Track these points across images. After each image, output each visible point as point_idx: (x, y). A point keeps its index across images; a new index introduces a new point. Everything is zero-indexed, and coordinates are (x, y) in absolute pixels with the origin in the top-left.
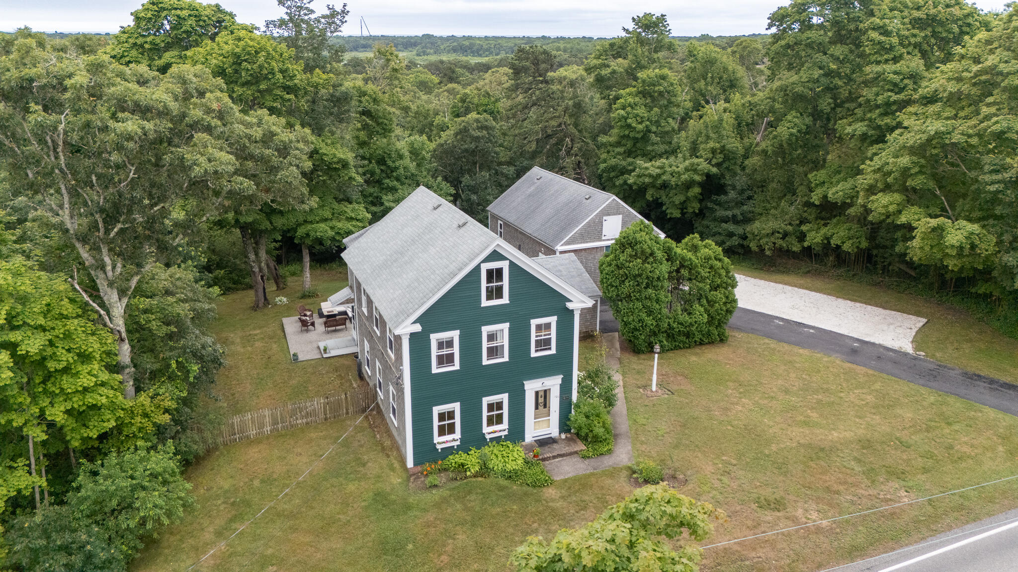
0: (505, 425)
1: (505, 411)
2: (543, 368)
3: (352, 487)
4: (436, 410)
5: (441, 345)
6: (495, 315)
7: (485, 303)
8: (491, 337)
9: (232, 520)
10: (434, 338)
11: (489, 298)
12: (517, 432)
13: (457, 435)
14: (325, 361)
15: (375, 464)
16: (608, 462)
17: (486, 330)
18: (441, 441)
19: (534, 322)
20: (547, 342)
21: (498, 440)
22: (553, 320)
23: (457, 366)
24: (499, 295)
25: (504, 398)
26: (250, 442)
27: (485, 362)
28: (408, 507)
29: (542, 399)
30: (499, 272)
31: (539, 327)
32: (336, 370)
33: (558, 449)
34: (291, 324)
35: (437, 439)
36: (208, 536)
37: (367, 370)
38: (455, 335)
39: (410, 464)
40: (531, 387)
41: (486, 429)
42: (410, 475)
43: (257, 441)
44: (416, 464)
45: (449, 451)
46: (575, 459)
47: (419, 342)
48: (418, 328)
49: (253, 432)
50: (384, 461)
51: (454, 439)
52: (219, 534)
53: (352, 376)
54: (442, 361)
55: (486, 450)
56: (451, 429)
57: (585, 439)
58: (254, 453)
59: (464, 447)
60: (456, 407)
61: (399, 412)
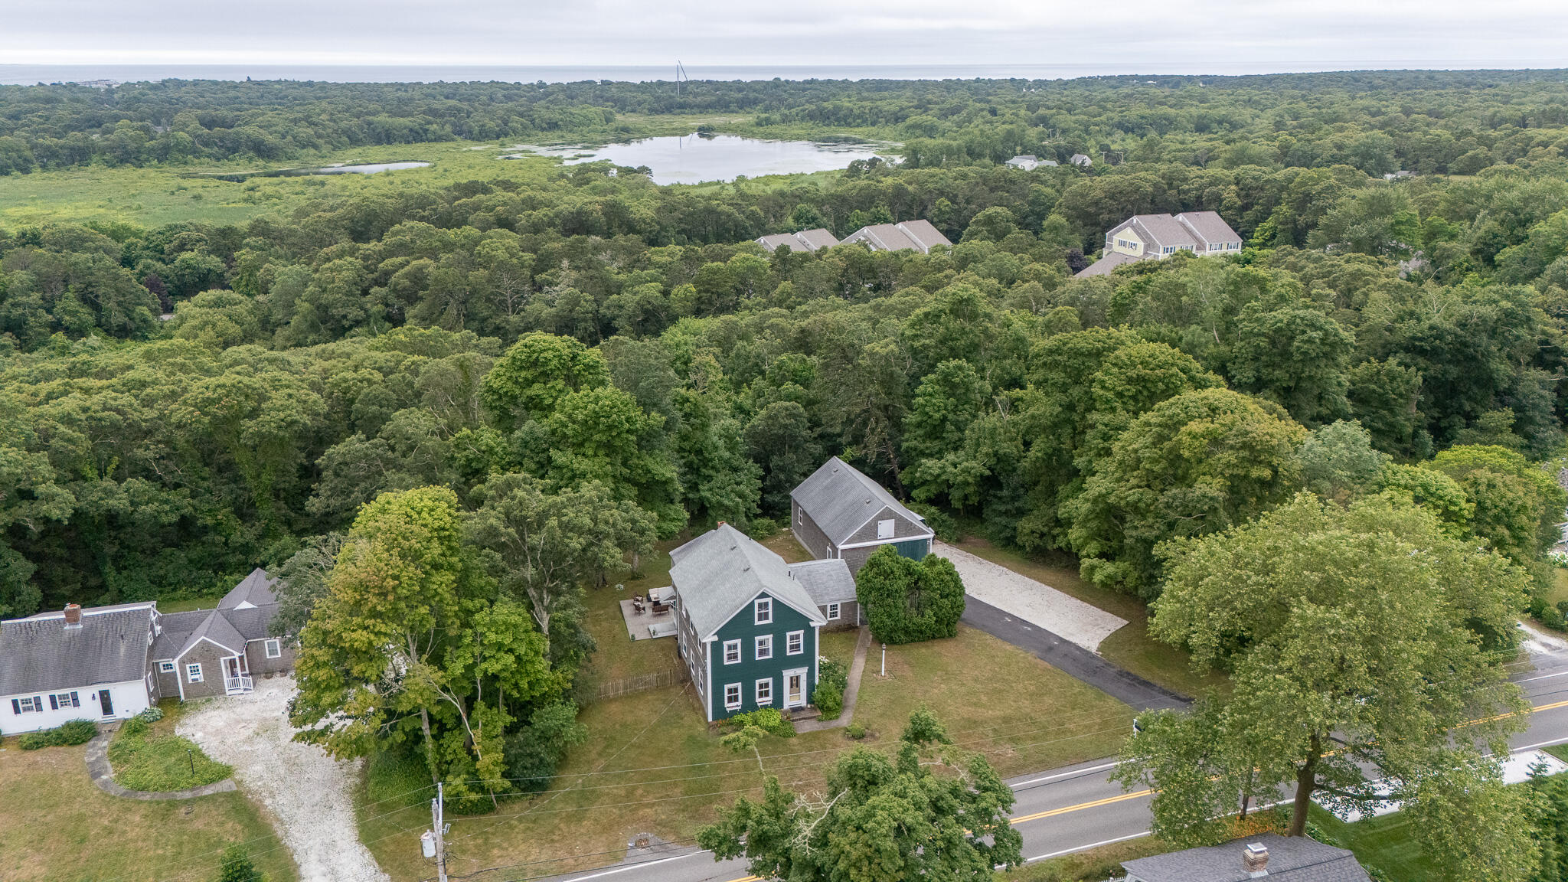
0: (770, 698)
1: (771, 688)
2: (795, 662)
3: (675, 732)
4: (727, 687)
5: (730, 648)
6: (764, 630)
7: (757, 623)
8: (761, 643)
9: (607, 747)
10: (726, 643)
11: (760, 619)
12: (778, 702)
13: (740, 703)
14: (654, 641)
15: (689, 718)
16: (834, 724)
17: (757, 639)
18: (729, 706)
19: (789, 634)
20: (798, 646)
21: (766, 707)
22: (801, 632)
23: (739, 661)
24: (766, 618)
25: (770, 680)
26: (611, 701)
27: (757, 658)
28: (708, 745)
29: (795, 682)
30: (766, 604)
31: (792, 638)
32: (663, 649)
33: (803, 714)
34: (627, 606)
35: (727, 705)
36: (593, 755)
37: (684, 653)
38: (738, 642)
39: (710, 719)
40: (788, 674)
41: (758, 700)
42: (710, 726)
43: (615, 700)
44: (714, 719)
45: (734, 712)
46: (813, 721)
47: (717, 647)
48: (716, 638)
49: (612, 694)
50: (695, 718)
51: (738, 705)
52: (600, 754)
53: (673, 654)
54: (730, 657)
55: (757, 713)
56: (736, 699)
57: (822, 708)
58: (614, 708)
59: (744, 710)
60: (739, 685)
61: (704, 686)
